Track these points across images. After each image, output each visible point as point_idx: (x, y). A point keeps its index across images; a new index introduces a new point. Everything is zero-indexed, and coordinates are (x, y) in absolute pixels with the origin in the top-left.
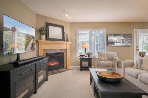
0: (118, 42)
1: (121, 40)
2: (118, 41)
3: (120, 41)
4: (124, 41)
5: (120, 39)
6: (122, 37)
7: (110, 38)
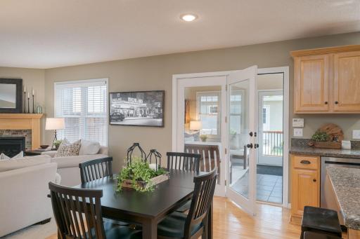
0: (132, 115)
1: (139, 110)
2: (131, 112)
3: (136, 113)
4: (145, 113)
5: (135, 107)
6: (141, 101)
7: (114, 104)
